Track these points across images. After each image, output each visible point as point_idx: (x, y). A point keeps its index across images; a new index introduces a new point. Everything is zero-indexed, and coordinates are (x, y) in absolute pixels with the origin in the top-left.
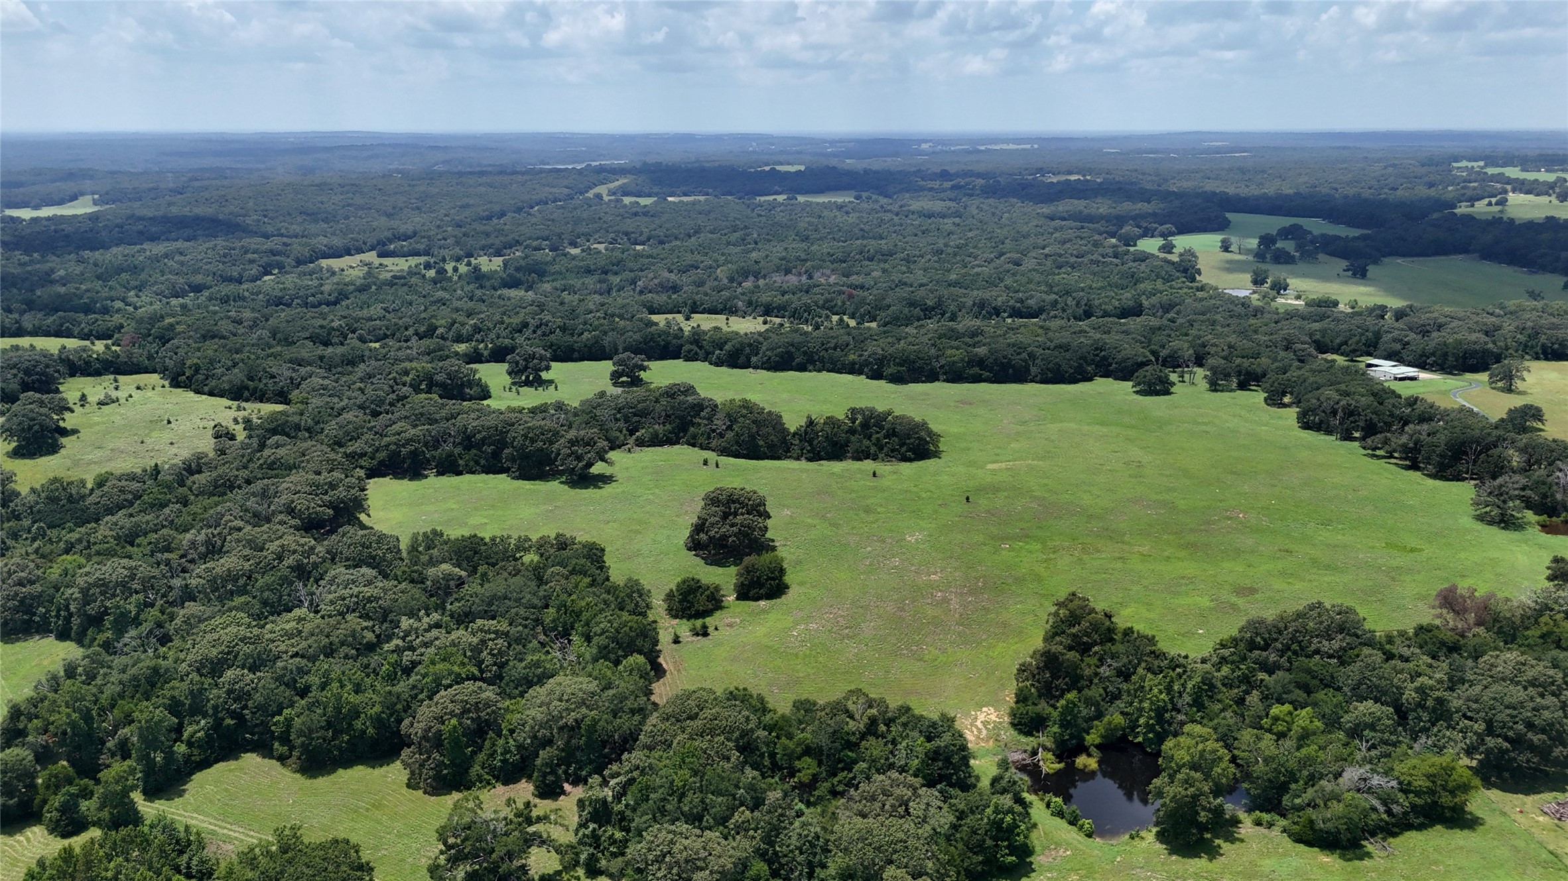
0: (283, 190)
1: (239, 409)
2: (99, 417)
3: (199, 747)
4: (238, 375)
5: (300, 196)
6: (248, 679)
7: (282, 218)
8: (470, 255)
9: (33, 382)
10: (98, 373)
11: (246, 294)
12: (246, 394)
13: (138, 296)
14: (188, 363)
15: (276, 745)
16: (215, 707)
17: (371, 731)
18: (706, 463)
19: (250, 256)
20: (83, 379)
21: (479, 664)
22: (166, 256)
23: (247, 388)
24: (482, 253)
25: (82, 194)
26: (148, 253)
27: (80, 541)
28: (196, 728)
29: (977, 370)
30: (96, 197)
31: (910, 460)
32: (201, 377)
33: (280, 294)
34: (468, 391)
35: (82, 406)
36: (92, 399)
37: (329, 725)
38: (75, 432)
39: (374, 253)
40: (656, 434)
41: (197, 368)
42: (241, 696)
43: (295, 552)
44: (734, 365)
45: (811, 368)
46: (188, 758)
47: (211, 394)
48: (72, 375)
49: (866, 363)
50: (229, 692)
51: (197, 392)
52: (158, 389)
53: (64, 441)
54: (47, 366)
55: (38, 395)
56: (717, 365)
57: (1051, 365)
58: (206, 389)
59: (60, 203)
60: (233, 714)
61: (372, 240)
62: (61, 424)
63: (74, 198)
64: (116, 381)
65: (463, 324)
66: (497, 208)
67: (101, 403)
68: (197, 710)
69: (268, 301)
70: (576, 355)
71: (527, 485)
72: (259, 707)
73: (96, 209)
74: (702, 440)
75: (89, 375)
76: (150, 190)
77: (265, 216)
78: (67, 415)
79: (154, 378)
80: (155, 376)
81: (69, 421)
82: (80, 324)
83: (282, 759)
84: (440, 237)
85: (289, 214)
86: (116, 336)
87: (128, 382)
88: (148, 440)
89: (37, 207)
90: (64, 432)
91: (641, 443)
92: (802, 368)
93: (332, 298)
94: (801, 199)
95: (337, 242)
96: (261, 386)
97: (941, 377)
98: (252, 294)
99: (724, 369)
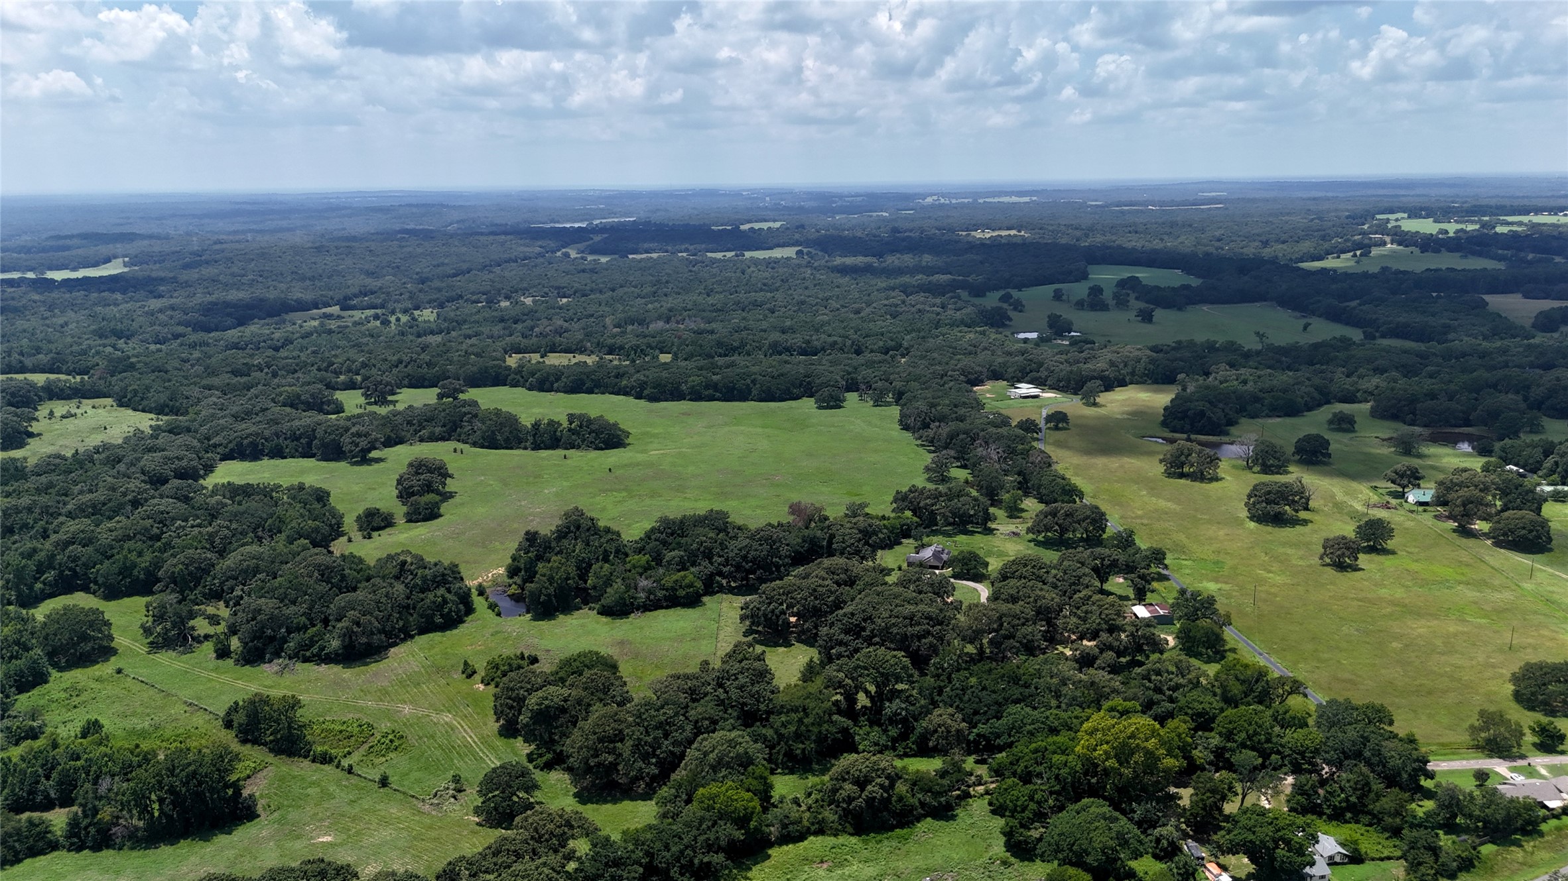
0: (285, 252)
1: (158, 420)
2: (57, 425)
3: (50, 585)
4: (163, 398)
5: (298, 258)
6: (79, 550)
7: (274, 277)
8: (417, 308)
9: (18, 402)
10: (68, 398)
11: (210, 341)
12: (167, 410)
13: (126, 343)
14: (131, 388)
15: (92, 585)
16: (60, 564)
17: (142, 576)
18: (455, 451)
19: (229, 310)
20: (58, 402)
21: (212, 543)
22: (161, 311)
23: (168, 406)
24: (428, 306)
25: (115, 257)
26: (146, 309)
27: (14, 491)
28: (50, 575)
29: (711, 391)
30: (127, 259)
31: (602, 449)
32: (137, 399)
33: (237, 341)
34: (326, 407)
35: (50, 419)
36: (58, 414)
37: (120, 573)
38: (39, 435)
39: (337, 308)
40: (433, 433)
41: (135, 392)
42: (75, 559)
43: (133, 491)
44: (542, 390)
45: (596, 391)
46: (42, 591)
47: (143, 411)
48: (50, 399)
49: (633, 388)
50: (69, 557)
51: (135, 410)
52: (109, 408)
53: (29, 440)
54: (29, 392)
55: (13, 409)
56: (529, 389)
57: (764, 388)
58: (140, 407)
59: (95, 265)
60: (70, 569)
61: (338, 295)
62: (29, 429)
63: (107, 260)
64: (80, 403)
65: (353, 362)
66: (465, 266)
67: (63, 417)
68: (51, 566)
69: (226, 346)
70: (426, 383)
71: (324, 464)
72: (84, 564)
73: (126, 270)
74: (463, 437)
75: (62, 399)
76: (173, 253)
77: (261, 276)
78: (34, 424)
79: (109, 401)
80: (110, 400)
81: (35, 427)
82: (67, 363)
83: (94, 593)
84: (397, 292)
85: (282, 274)
86: (92, 372)
87: (87, 404)
88: (86, 440)
89: (74, 269)
90: (31, 435)
91: (422, 440)
92: (590, 391)
93: (279, 344)
94: (748, 254)
95: (308, 296)
96: (178, 404)
97: (688, 398)
98: (216, 341)
99: (535, 393)
